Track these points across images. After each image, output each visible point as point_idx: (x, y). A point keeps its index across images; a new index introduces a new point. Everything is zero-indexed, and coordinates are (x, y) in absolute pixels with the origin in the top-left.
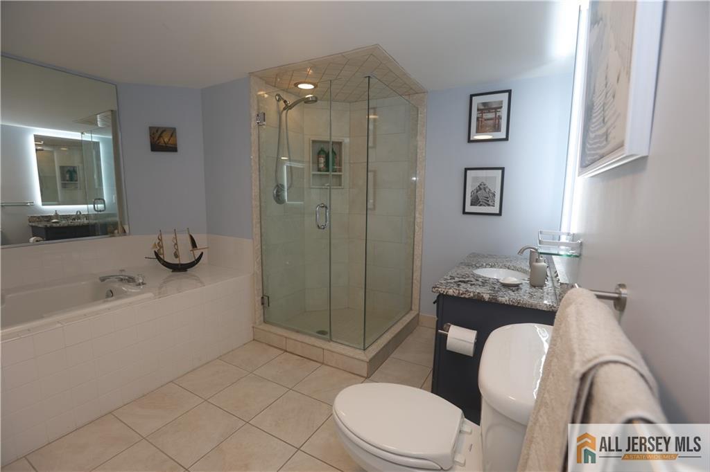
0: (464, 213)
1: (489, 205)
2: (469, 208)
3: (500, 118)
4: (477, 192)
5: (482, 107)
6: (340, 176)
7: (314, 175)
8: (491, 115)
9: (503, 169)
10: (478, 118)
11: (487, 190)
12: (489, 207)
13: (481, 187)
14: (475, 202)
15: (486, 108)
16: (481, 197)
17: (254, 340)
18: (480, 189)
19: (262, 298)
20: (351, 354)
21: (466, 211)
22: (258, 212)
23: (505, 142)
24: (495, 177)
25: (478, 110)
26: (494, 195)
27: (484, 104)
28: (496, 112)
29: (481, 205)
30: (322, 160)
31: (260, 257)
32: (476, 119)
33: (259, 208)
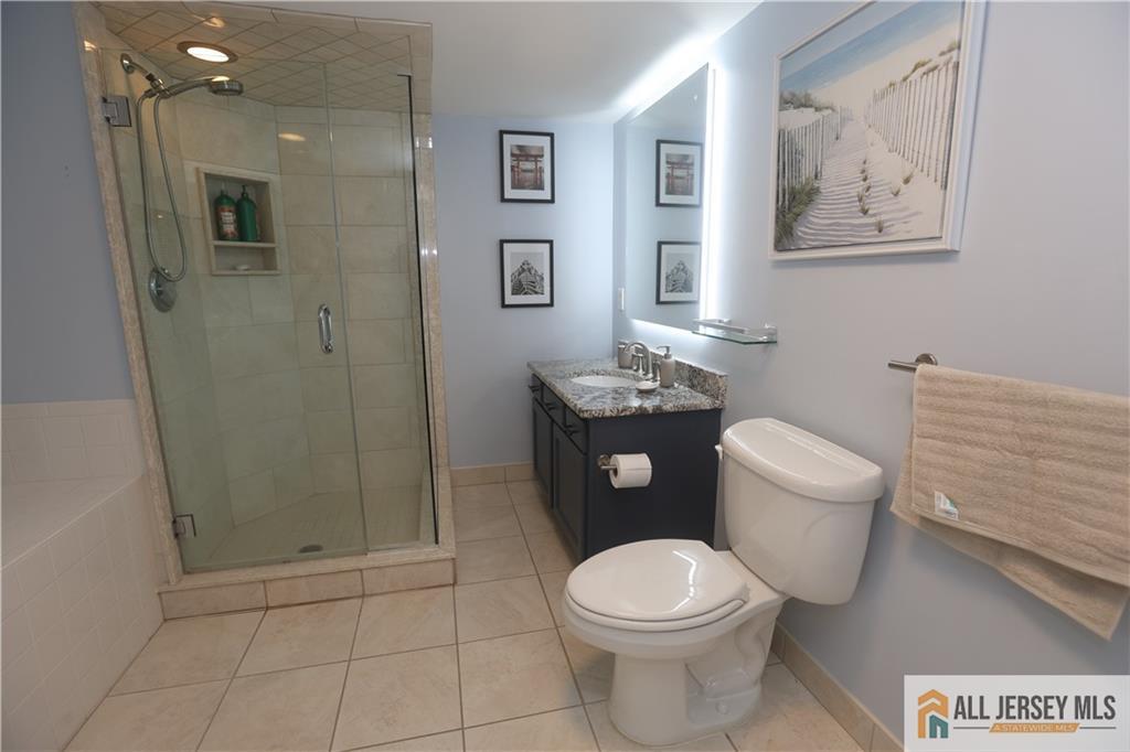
0: (504, 306)
1: (536, 293)
2: (510, 299)
3: (541, 170)
4: (520, 274)
5: (517, 152)
6: (273, 249)
7: (216, 247)
8: (529, 165)
9: (551, 242)
10: (512, 167)
11: (533, 272)
12: (535, 296)
13: (525, 268)
14: (518, 290)
15: (522, 154)
16: (526, 282)
17: (165, 620)
18: (523, 270)
19: (174, 522)
20: (422, 558)
21: (507, 303)
22: (138, 334)
23: (550, 205)
24: (542, 254)
25: (513, 155)
26: (543, 279)
27: (520, 147)
28: (536, 161)
29: (526, 294)
30: (228, 217)
31: (156, 436)
32: (509, 168)
33: (137, 324)
